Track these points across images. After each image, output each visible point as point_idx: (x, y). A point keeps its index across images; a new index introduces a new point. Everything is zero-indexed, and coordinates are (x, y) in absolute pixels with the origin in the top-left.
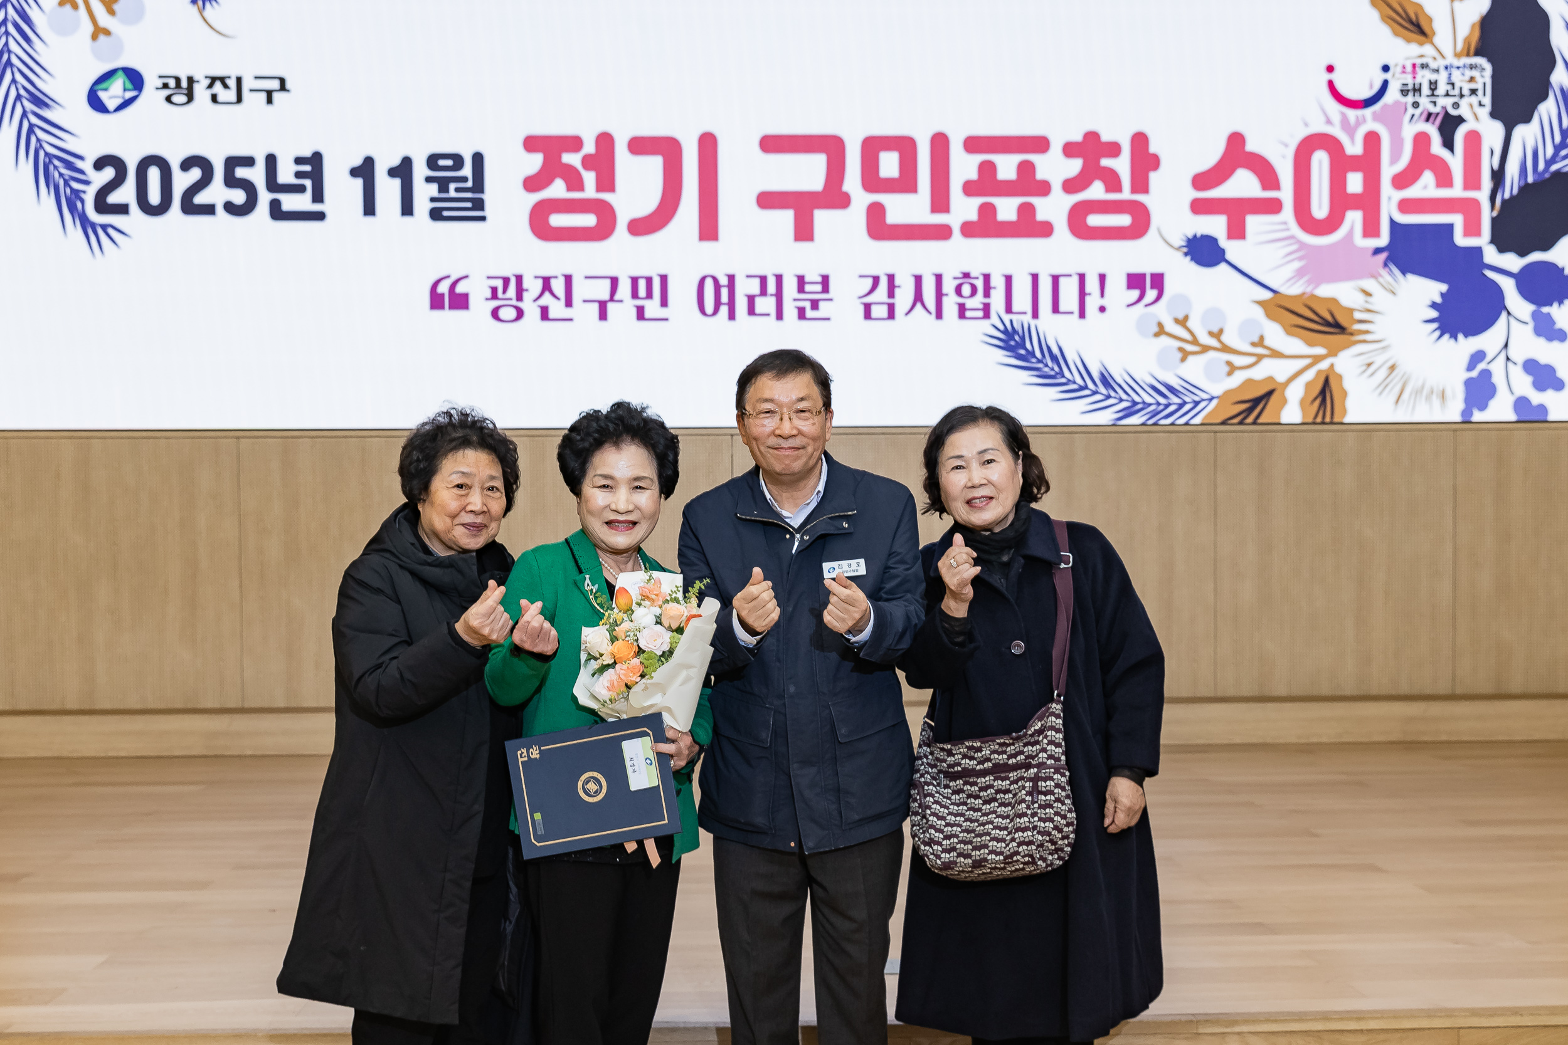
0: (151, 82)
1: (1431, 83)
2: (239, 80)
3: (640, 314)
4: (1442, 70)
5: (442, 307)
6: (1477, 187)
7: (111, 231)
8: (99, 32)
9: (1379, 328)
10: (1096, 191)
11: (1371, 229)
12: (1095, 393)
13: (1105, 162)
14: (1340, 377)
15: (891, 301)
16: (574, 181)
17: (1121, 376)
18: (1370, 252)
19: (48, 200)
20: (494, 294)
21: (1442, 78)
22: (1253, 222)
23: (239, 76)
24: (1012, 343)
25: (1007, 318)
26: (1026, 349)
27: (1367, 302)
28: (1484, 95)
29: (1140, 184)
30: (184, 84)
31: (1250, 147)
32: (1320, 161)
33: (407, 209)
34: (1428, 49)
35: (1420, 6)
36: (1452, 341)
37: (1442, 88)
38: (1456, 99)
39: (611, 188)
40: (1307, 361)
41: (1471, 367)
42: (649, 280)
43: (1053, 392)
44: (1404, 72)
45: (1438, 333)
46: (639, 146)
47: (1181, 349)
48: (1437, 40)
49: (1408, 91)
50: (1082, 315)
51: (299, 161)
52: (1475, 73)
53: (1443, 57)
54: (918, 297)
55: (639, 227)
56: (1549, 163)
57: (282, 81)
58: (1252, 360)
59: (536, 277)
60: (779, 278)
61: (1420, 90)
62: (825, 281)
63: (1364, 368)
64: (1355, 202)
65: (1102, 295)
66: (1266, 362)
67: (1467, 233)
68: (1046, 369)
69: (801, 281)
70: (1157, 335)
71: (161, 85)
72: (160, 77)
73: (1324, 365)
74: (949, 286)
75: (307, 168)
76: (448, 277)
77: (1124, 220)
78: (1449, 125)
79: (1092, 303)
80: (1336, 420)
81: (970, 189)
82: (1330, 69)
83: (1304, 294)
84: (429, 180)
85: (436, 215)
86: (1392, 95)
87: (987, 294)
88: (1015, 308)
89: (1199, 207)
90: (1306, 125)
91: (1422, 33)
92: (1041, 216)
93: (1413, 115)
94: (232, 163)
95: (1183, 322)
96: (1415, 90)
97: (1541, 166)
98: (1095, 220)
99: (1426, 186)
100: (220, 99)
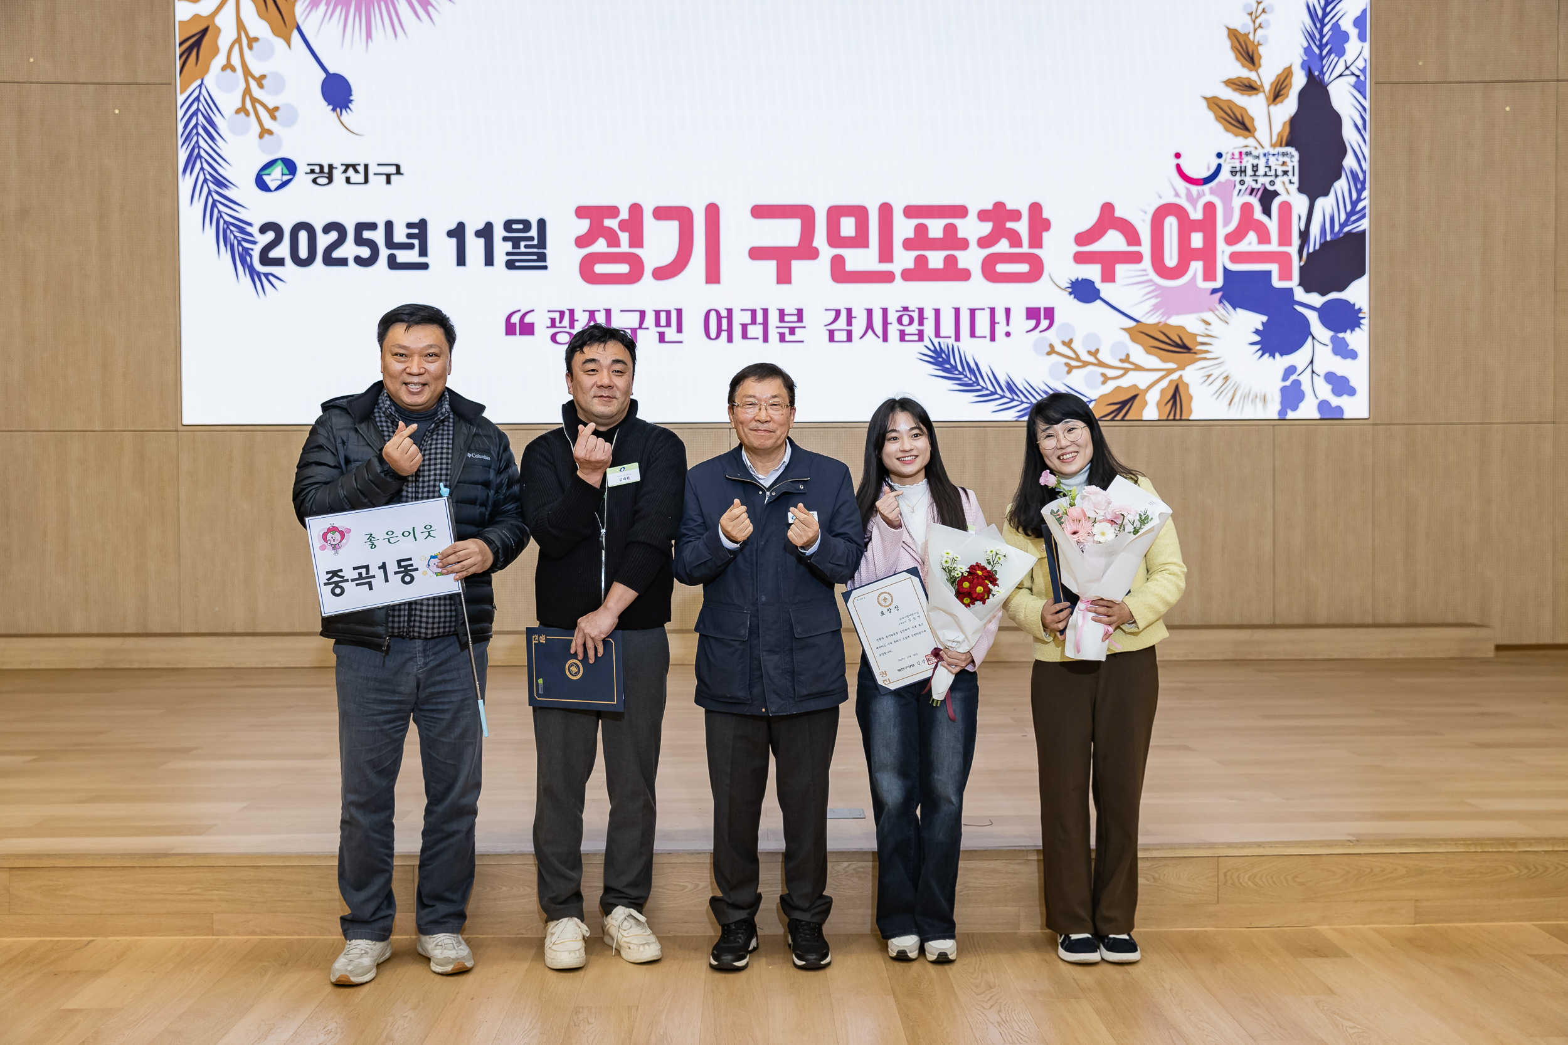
0: (302, 168)
1: (1253, 166)
2: (366, 167)
3: (662, 338)
4: (1261, 156)
5: (515, 334)
6: (1290, 244)
7: (271, 278)
8: (264, 132)
9: (1217, 348)
10: (1003, 246)
11: (1209, 275)
12: (1002, 397)
13: (1009, 225)
14: (1187, 385)
15: (849, 328)
16: (613, 241)
17: (1022, 384)
18: (1209, 292)
19: (226, 256)
20: (553, 325)
21: (1262, 163)
22: (1121, 269)
23: (366, 163)
24: (940, 360)
25: (936, 341)
26: (951, 364)
27: (1206, 329)
28: (1294, 175)
29: (1036, 242)
30: (326, 170)
31: (1118, 214)
32: (1171, 224)
33: (489, 261)
34: (1250, 141)
35: (1245, 109)
36: (1271, 358)
37: (1262, 170)
38: (1272, 178)
39: (640, 244)
40: (1162, 373)
41: (1285, 379)
42: (668, 313)
43: (971, 396)
44: (1233, 158)
45: (1260, 353)
46: (661, 213)
47: (1067, 364)
48: (1257, 134)
49: (1236, 172)
50: (993, 339)
51: (410, 225)
52: (1286, 159)
53: (1263, 147)
54: (870, 325)
55: (661, 274)
56: (1342, 226)
57: (398, 167)
58: (1121, 372)
59: (584, 311)
60: (765, 311)
61: (1245, 171)
62: (800, 313)
63: (1206, 378)
64: (1196, 254)
65: (1008, 324)
66: (1131, 373)
67: (1281, 278)
68: (966, 379)
69: (782, 313)
70: (1049, 354)
71: (309, 171)
72: (308, 165)
73: (1175, 376)
74: (892, 317)
75: (416, 231)
76: (519, 311)
77: (1024, 268)
78: (1267, 197)
79: (1000, 329)
80: (1183, 418)
81: (908, 245)
82: (1178, 156)
83: (1159, 323)
84: (505, 239)
85: (510, 265)
86: (1225, 175)
87: (921, 323)
88: (942, 334)
89: (1080, 258)
90: (1160, 197)
91: (1247, 129)
92: (961, 265)
93: (1240, 190)
94: (361, 227)
95: (1068, 344)
96: (1241, 171)
97: (1337, 228)
98: (1001, 268)
99: (1250, 243)
100: (352, 181)
